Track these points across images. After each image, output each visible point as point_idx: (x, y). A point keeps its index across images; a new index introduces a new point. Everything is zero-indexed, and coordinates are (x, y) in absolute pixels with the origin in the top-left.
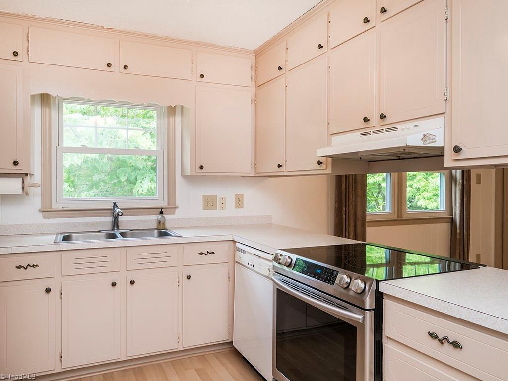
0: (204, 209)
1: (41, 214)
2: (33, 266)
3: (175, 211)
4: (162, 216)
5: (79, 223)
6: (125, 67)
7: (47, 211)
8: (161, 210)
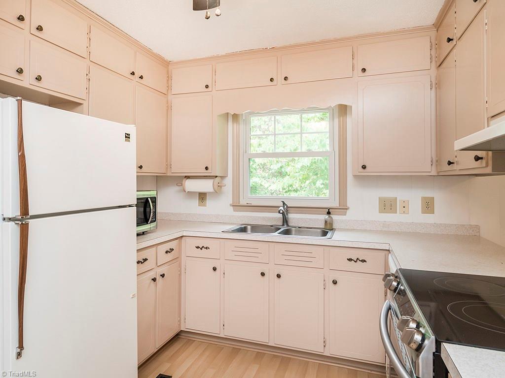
0: (380, 212)
1: (232, 208)
2: (206, 248)
3: (346, 212)
4: (329, 217)
5: (259, 217)
6: (286, 78)
7: (236, 206)
8: (329, 210)
